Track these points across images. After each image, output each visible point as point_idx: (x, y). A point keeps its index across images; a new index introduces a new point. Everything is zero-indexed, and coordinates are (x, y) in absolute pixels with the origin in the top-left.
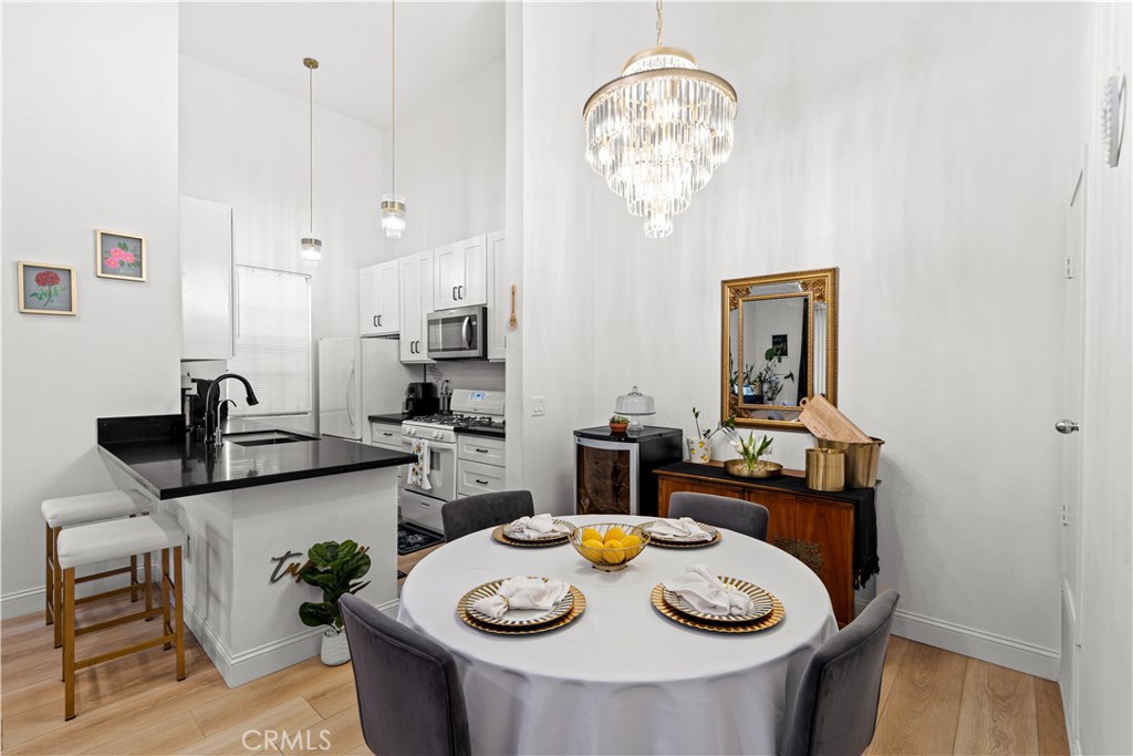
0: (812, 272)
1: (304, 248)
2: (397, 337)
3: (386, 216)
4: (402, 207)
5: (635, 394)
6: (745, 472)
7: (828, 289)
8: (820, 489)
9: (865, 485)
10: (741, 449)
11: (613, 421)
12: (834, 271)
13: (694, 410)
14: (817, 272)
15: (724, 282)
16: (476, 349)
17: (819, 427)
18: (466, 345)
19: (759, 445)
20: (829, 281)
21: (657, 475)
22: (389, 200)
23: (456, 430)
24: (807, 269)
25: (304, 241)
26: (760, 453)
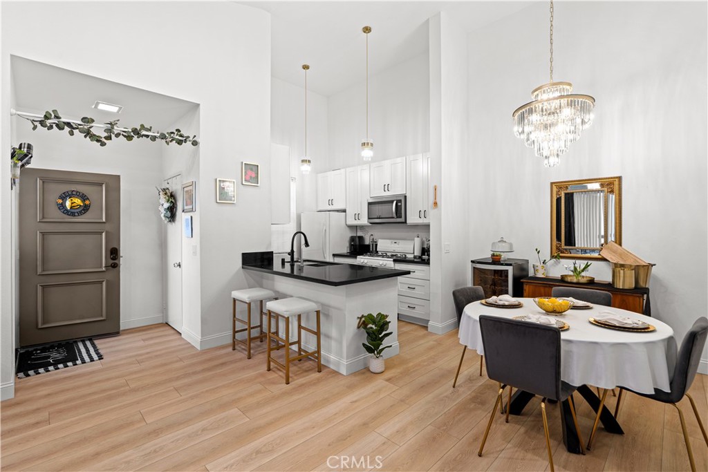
0: (607, 178)
1: (302, 165)
2: (344, 211)
3: (363, 150)
4: (372, 145)
5: (502, 241)
6: (575, 280)
7: (616, 188)
8: (621, 287)
9: (644, 286)
10: (572, 269)
11: (493, 255)
12: (620, 178)
13: (537, 250)
14: (609, 178)
15: (552, 183)
16: (401, 217)
17: (614, 258)
18: (394, 215)
19: (583, 267)
20: (616, 183)
21: (523, 283)
22: (366, 142)
23: (395, 261)
24: (603, 177)
25: (303, 161)
26: (583, 270)
